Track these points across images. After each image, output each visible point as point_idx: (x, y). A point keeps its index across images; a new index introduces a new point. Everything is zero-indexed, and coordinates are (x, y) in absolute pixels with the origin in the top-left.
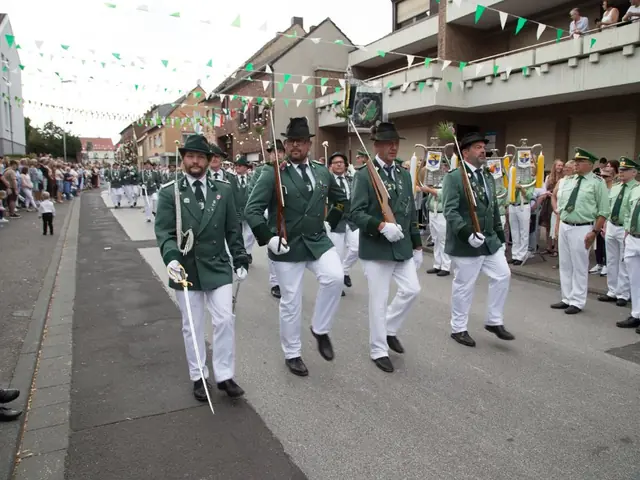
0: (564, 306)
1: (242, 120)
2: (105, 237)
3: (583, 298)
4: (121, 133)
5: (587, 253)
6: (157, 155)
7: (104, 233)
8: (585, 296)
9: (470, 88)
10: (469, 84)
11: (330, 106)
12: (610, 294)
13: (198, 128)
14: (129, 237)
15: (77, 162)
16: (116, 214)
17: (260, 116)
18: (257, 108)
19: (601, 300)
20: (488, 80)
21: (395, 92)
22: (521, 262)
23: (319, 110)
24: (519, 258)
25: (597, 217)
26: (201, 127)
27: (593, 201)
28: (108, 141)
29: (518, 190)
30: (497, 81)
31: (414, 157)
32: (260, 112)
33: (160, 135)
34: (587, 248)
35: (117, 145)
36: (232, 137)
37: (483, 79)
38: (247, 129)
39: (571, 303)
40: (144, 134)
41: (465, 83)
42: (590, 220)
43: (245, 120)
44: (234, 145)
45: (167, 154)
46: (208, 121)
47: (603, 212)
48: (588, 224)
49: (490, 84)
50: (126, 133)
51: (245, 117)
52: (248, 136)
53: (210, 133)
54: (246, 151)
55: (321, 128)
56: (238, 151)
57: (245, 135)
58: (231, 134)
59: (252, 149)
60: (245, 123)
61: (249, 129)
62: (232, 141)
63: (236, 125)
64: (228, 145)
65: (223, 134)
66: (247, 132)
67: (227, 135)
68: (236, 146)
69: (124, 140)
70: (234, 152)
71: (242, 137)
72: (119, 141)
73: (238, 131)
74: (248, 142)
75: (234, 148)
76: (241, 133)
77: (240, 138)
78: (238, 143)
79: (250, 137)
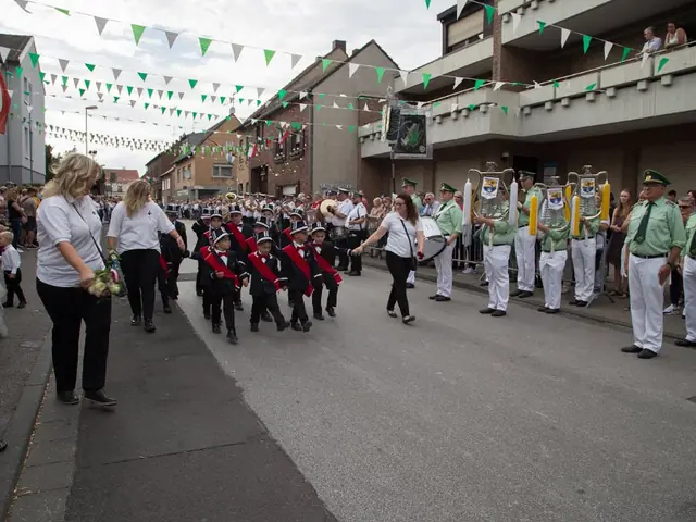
0: (637, 350)
1: (278, 150)
3: (658, 341)
4: (148, 165)
5: (661, 288)
6: (185, 188)
8: (661, 338)
9: (527, 115)
10: (527, 111)
11: (374, 134)
12: (689, 338)
13: (230, 158)
15: (99, 194)
17: (298, 145)
18: (294, 137)
19: (679, 344)
20: (548, 106)
21: (445, 119)
22: (586, 303)
23: (362, 140)
24: (584, 299)
25: (671, 248)
26: (233, 158)
27: (666, 230)
28: (134, 173)
29: (582, 222)
30: (559, 106)
31: (468, 184)
32: (298, 141)
33: (189, 166)
34: (661, 283)
35: (144, 177)
36: (266, 168)
37: (542, 105)
38: (283, 161)
39: (645, 346)
40: (171, 166)
41: (522, 109)
42: (663, 251)
43: (281, 151)
44: (269, 177)
45: (195, 187)
46: (241, 151)
47: (678, 242)
48: (662, 255)
49: (550, 110)
50: (152, 166)
51: (281, 147)
52: (284, 168)
53: (244, 164)
54: (281, 184)
55: (364, 159)
56: (273, 183)
57: (281, 166)
58: (266, 165)
59: (288, 181)
60: (281, 154)
61: (286, 159)
62: (267, 172)
63: (272, 155)
64: (263, 177)
65: (257, 165)
66: (283, 163)
67: (262, 167)
68: (272, 178)
69: (150, 173)
70: (268, 185)
71: (277, 168)
72: (146, 174)
73: (274, 162)
74: (284, 173)
75: (269, 181)
76: (277, 164)
77: (275, 169)
78: (273, 175)
79: (286, 168)
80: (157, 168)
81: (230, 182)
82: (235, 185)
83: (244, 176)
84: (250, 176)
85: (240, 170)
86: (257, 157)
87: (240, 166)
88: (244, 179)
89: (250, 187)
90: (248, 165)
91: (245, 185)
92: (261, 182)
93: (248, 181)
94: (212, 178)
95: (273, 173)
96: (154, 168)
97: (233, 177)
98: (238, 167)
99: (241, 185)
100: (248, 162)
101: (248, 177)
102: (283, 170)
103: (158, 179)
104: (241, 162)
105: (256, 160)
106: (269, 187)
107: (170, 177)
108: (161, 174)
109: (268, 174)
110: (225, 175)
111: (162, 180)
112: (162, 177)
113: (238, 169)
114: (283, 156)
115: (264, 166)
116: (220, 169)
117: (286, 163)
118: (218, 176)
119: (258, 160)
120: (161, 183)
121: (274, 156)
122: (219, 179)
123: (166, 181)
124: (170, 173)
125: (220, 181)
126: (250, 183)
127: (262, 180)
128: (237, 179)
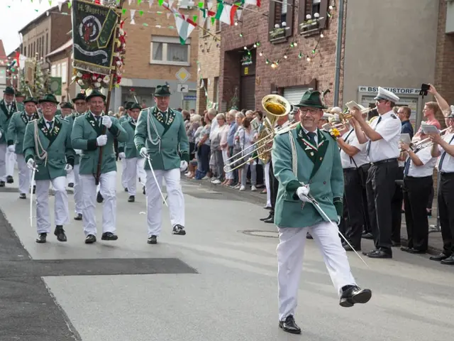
1: (277, 17)
4: (24, 31)
13: (184, 29)
17: (317, 8)
26: (191, 27)
35: (15, 54)
36: (254, 52)
38: (287, 37)
43: (284, 17)
44: (258, 69)
50: (33, 32)
51: (285, 10)
52: (288, 52)
53: (211, 39)
54: (282, 86)
55: (449, 35)
56: (266, 82)
57: (283, 48)
58: (253, 45)
59: (296, 80)
60: (284, 24)
61: (292, 36)
62: (254, 59)
63: (265, 26)
64: (246, 69)
65: (236, 45)
66: (286, 42)
67: (245, 48)
68: (263, 72)
69: (27, 47)
70: (256, 84)
71: (276, 53)
72: (18, 48)
73: (269, 40)
74: (287, 64)
75: (257, 78)
76: (275, 44)
77: (271, 54)
78: (267, 65)
79: (292, 53)
80: (41, 41)
81: (183, 75)
82: (192, 80)
83: (210, 64)
84: (223, 65)
85: (203, 51)
86: (238, 29)
87: (203, 44)
88: (210, 69)
89: (222, 86)
90: (219, 42)
91: (213, 84)
92: (242, 77)
93: (218, 75)
94: (150, 64)
95: (267, 63)
96: (36, 38)
97: (191, 64)
98: (200, 45)
99: (206, 81)
100: (219, 37)
101: (218, 67)
102: (286, 57)
103: (45, 61)
104: (205, 37)
105: (234, 33)
106: (256, 89)
107: (67, 59)
108: (51, 51)
109: (257, 63)
110: (175, 59)
111: (51, 61)
112: (50, 57)
113: (199, 49)
114: (287, 28)
115: (250, 47)
116: (165, 46)
117: (293, 44)
118: (161, 60)
119: (239, 35)
120: (50, 68)
121: (269, 28)
122: (162, 67)
123: (59, 65)
124: (68, 51)
125: (165, 70)
126: (222, 79)
127: (246, 73)
128: (197, 68)
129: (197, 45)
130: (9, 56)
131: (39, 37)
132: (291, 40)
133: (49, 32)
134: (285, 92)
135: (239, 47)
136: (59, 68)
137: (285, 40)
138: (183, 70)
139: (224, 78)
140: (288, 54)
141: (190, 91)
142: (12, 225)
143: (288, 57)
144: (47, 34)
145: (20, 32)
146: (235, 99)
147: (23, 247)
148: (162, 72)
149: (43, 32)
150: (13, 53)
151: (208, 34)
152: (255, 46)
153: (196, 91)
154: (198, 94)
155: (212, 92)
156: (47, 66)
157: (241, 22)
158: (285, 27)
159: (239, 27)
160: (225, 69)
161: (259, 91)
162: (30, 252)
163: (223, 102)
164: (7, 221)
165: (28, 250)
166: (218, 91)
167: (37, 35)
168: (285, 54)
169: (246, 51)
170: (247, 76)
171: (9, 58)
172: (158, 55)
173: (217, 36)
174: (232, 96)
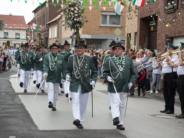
2: (11, 125)
4: (35, 11)
7: (10, 120)
13: (119, 8)
14: (37, 127)
16: (24, 100)
26: (122, 7)
28: (20, 19)
35: (30, 24)
36: (156, 18)
38: (174, 10)
40: (59, 13)
44: (158, 27)
50: (40, 12)
52: (175, 18)
53: (132, 13)
54: (173, 35)
56: (163, 35)
57: (172, 15)
58: (156, 14)
59: (180, 33)
60: (173, 2)
61: (178, 8)
62: (156, 22)
63: (162, 4)
64: (152, 27)
65: (147, 15)
66: (174, 12)
67: (151, 16)
68: (161, 29)
69: (37, 19)
70: (158, 36)
71: (168, 18)
72: (32, 20)
73: (164, 12)
74: (175, 24)
75: (158, 32)
76: (168, 14)
77: (166, 19)
78: (164, 25)
79: (178, 18)
80: (44, 16)
81: (118, 32)
82: (123, 34)
83: (132, 26)
84: (139, 26)
85: (128, 19)
86: (147, 6)
87: (129, 15)
88: (132, 28)
89: (139, 37)
90: (137, 14)
91: (134, 36)
92: (150, 32)
93: (137, 32)
94: (100, 27)
95: (163, 24)
96: (41, 15)
97: (122, 26)
98: (127, 16)
99: (130, 34)
100: (137, 11)
101: (137, 27)
102: (174, 20)
103: (46, 26)
104: (130, 11)
105: (145, 9)
106: (158, 38)
107: (57, 25)
108: (49, 21)
109: (158, 24)
110: (114, 23)
111: (49, 27)
112: (48, 24)
113: (126, 18)
114: (175, 5)
115: (154, 16)
116: (108, 17)
117: (178, 13)
118: (106, 24)
119: (148, 10)
120: (48, 30)
121: (164, 5)
122: (106, 28)
123: (53, 28)
124: (58, 21)
125: (108, 29)
126: (138, 33)
127: (152, 30)
128: (125, 28)
129: (125, 16)
130: (28, 24)
131: (43, 14)
132: (177, 11)
133: (48, 11)
134: (174, 40)
135: (148, 16)
136: (53, 30)
137: (174, 11)
138: (118, 29)
139: (140, 33)
140: (175, 19)
141: (121, 40)
142: (29, 112)
143: (175, 20)
144: (47, 12)
145: (33, 12)
146: (146, 44)
147: (34, 123)
148: (107, 31)
149: (45, 11)
150: (30, 22)
151: (131, 10)
152: (157, 15)
153: (125, 40)
154: (126, 42)
155: (134, 40)
156: (47, 29)
157: (149, 2)
158: (173, 4)
159: (148, 5)
160: (140, 28)
161: (159, 39)
162: (38, 126)
163: (139, 45)
164: (26, 110)
165: (37, 125)
166: (137, 40)
167: (42, 13)
168: (174, 19)
169: (152, 18)
170: (152, 31)
171: (28, 26)
172: (104, 22)
173: (136, 11)
174: (144, 42)
